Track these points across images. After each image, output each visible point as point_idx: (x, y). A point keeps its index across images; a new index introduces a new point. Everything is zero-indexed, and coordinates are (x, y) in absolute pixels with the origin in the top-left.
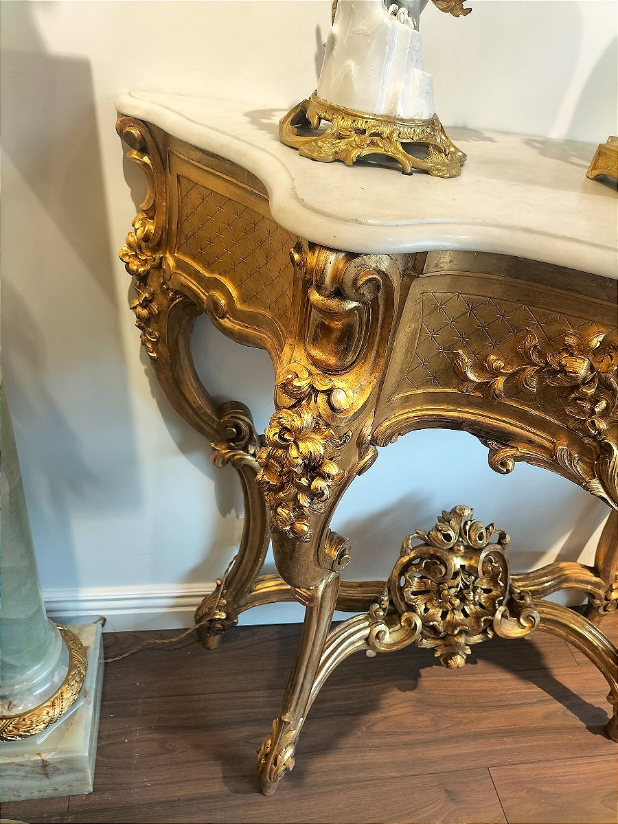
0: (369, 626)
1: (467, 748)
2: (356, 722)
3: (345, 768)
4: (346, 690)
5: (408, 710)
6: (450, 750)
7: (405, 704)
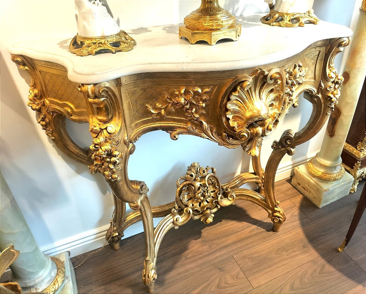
0: (173, 217)
1: (223, 252)
2: (180, 257)
3: (179, 274)
4: (173, 247)
5: (199, 246)
6: (217, 254)
7: (198, 244)
